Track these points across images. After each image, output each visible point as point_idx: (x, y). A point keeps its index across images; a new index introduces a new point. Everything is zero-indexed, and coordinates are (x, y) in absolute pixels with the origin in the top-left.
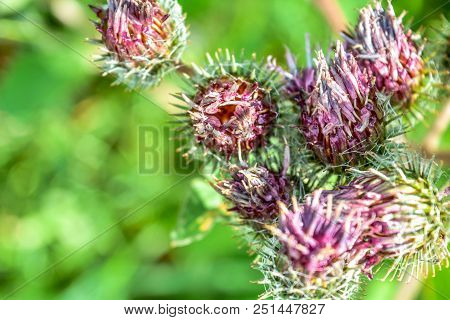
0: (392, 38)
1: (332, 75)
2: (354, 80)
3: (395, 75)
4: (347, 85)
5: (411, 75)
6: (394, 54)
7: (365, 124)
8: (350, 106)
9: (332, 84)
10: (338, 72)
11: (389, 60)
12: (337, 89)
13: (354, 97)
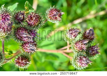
0: (30, 49)
1: (27, 36)
2: (25, 39)
3: (25, 46)
4: (25, 37)
5: (24, 49)
6: (28, 48)
7: (18, 36)
8: (22, 36)
9: (26, 35)
10: (27, 38)
11: (27, 47)
12: (25, 36)
13: (23, 37)
